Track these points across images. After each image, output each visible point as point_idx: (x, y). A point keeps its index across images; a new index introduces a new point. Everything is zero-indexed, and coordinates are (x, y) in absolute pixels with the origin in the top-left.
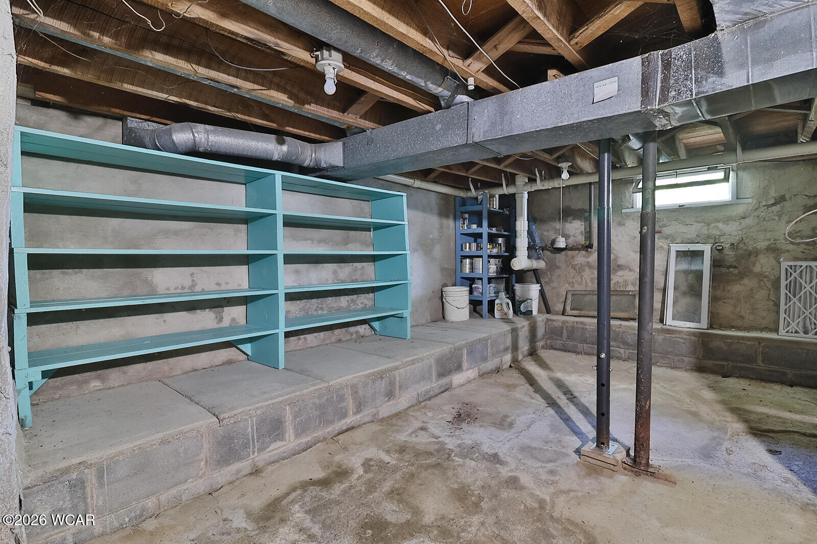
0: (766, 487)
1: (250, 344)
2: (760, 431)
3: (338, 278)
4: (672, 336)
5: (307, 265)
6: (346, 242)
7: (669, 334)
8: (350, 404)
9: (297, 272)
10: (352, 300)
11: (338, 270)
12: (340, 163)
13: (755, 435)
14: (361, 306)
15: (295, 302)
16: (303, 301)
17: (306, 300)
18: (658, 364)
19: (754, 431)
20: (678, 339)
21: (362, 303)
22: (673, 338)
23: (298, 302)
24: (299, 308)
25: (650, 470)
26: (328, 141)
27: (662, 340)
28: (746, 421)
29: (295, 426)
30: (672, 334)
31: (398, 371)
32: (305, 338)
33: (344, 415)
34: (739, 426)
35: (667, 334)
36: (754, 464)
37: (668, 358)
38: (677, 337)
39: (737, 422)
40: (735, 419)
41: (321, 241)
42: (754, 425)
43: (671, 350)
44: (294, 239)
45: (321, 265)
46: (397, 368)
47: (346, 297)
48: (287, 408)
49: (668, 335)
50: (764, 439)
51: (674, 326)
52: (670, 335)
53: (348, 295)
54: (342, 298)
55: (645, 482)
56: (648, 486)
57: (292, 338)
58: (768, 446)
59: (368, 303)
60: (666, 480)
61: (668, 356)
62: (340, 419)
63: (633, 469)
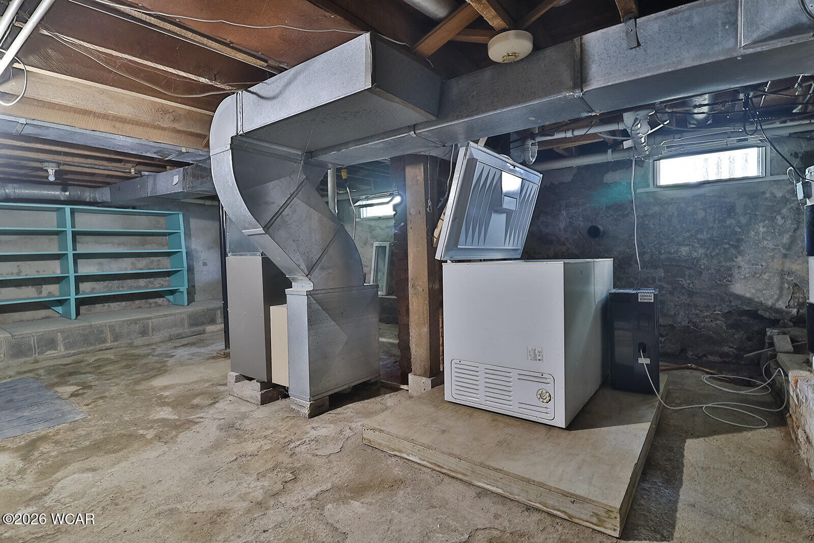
1: (61, 307)
3: (137, 267)
5: (108, 259)
6: (143, 244)
8: (109, 337)
9: (100, 264)
10: (150, 282)
11: (136, 262)
12: (109, 200)
14: (157, 285)
15: (99, 282)
16: (106, 282)
17: (108, 282)
21: (160, 284)
23: (102, 282)
24: (102, 286)
26: (102, 187)
29: (64, 343)
31: (150, 320)
32: (109, 305)
33: (104, 341)
41: (119, 244)
44: (97, 243)
45: (120, 260)
46: (150, 318)
47: (144, 280)
48: (59, 334)
53: (146, 278)
54: (140, 280)
57: (98, 305)
59: (164, 283)
62: (100, 344)
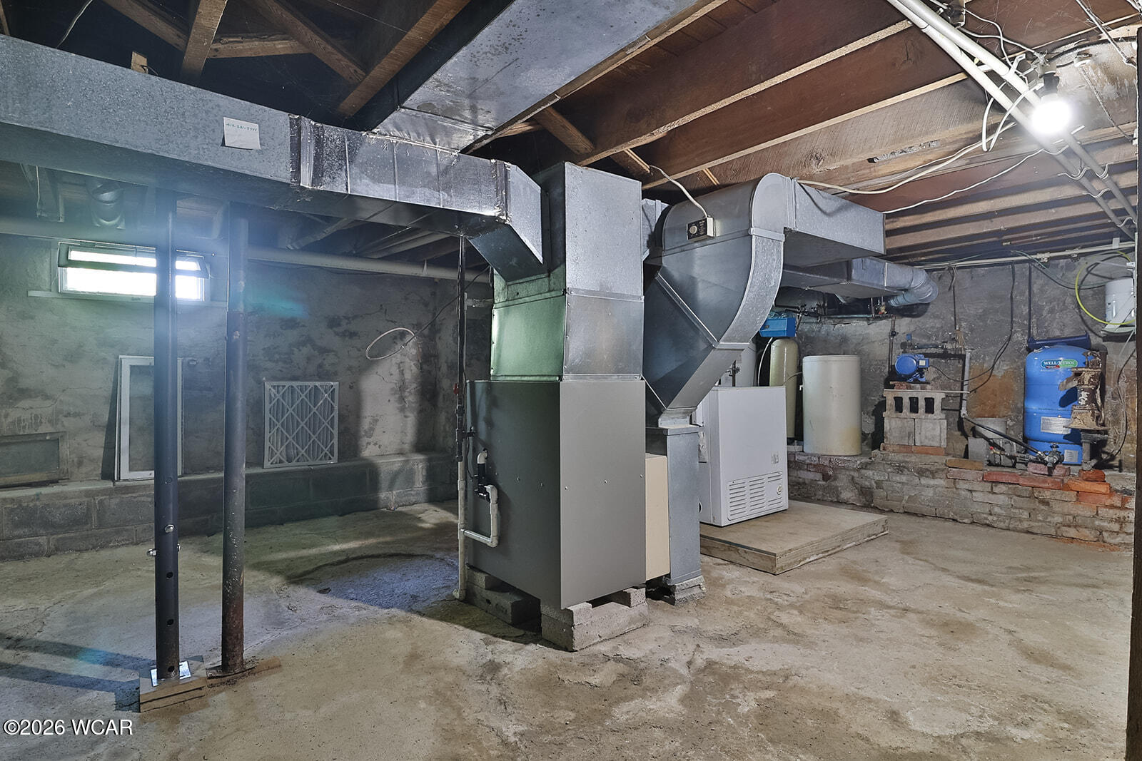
0: (352, 622)
2: (296, 577)
4: (134, 495)
7: (128, 494)
13: (296, 583)
18: (112, 544)
19: (292, 580)
20: (143, 499)
22: (135, 497)
25: (248, 667)
27: (116, 505)
28: (279, 573)
30: (134, 493)
34: (276, 581)
35: (124, 494)
36: (322, 608)
37: (127, 530)
38: (140, 496)
39: (272, 577)
40: (267, 575)
42: (289, 573)
43: (131, 517)
49: (127, 496)
50: (308, 583)
51: (134, 480)
52: (130, 495)
55: (250, 685)
56: (258, 686)
58: (315, 588)
60: (269, 668)
61: (128, 527)
63: (223, 680)
